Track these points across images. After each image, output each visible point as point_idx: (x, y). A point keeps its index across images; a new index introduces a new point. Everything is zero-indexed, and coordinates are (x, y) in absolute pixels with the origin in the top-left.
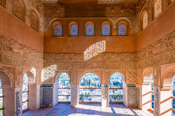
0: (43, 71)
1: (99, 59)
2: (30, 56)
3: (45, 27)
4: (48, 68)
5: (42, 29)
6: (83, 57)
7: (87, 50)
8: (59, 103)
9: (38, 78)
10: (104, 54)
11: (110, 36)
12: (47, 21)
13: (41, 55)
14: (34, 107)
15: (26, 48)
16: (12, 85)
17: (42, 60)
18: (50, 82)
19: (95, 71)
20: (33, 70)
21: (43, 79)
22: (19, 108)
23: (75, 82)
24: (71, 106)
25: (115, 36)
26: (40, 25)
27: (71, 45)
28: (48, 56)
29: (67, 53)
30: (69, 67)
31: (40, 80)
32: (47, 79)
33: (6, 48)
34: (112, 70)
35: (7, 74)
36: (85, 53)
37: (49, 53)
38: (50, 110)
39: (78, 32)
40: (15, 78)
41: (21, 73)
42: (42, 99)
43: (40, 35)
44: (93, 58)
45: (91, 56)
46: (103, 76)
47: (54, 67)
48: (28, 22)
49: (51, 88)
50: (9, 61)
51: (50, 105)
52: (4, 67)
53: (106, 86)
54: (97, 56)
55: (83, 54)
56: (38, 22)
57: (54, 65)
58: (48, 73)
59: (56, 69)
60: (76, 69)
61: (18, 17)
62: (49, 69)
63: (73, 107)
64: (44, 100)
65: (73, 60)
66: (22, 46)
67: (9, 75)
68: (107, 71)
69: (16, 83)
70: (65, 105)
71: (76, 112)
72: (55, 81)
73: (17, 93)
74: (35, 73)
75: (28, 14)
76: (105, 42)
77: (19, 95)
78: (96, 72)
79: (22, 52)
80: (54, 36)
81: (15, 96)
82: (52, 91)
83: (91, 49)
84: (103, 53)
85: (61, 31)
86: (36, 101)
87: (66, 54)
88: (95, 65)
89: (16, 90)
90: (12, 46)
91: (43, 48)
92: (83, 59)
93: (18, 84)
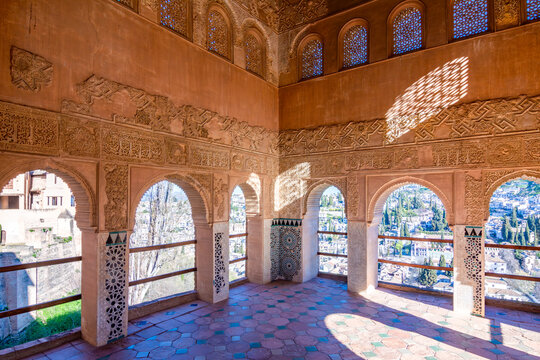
0: (279, 183)
1: (441, 132)
2: (245, 145)
3: (282, 60)
4: (291, 172)
5: (275, 68)
6: (385, 129)
7: (397, 105)
8: (321, 275)
9: (266, 201)
10: (461, 111)
11: (490, 30)
12: (285, 40)
13: (272, 139)
14: (259, 276)
15: (235, 126)
16: (207, 215)
17: (276, 153)
18: (295, 211)
19: (426, 177)
20: (254, 180)
21: (279, 204)
22: (221, 273)
23: (359, 215)
24: (348, 291)
25: (511, 26)
26: (270, 56)
27: (346, 96)
28: (289, 140)
29: (335, 125)
30: (342, 165)
31: (272, 206)
32: (287, 203)
33: (195, 132)
34: (496, 171)
35: (198, 190)
36: (390, 115)
37: (290, 131)
38: (292, 290)
39: (368, 50)
40: (214, 201)
41: (226, 189)
42: (277, 259)
43: (270, 85)
44: (420, 130)
45: (412, 124)
46: (461, 194)
47: (304, 169)
48: (240, 59)
49: (297, 228)
50: (200, 161)
51: (295, 279)
52: (193, 175)
53: (473, 235)
54: (434, 121)
55: (384, 119)
56: (264, 52)
57: (303, 165)
58: (288, 186)
59: (307, 175)
60: (362, 173)
61: (217, 53)
62: (292, 175)
63: (353, 294)
64: (280, 261)
65: (354, 145)
66: (229, 122)
67: (201, 193)
68: (476, 173)
69: (215, 213)
70: (334, 284)
71: (355, 312)
72: (306, 211)
73: (219, 236)
74: (259, 187)
75: (240, 37)
76: (464, 61)
77: (221, 241)
78: (430, 181)
79: (227, 137)
80: (303, 80)
81: (214, 242)
82: (299, 239)
83: (412, 98)
84: (457, 106)
85: (319, 61)
86: (260, 261)
87: (334, 128)
88: (428, 152)
89: (217, 228)
90: (207, 125)
91: (277, 120)
92: (384, 138)
93: (221, 215)
